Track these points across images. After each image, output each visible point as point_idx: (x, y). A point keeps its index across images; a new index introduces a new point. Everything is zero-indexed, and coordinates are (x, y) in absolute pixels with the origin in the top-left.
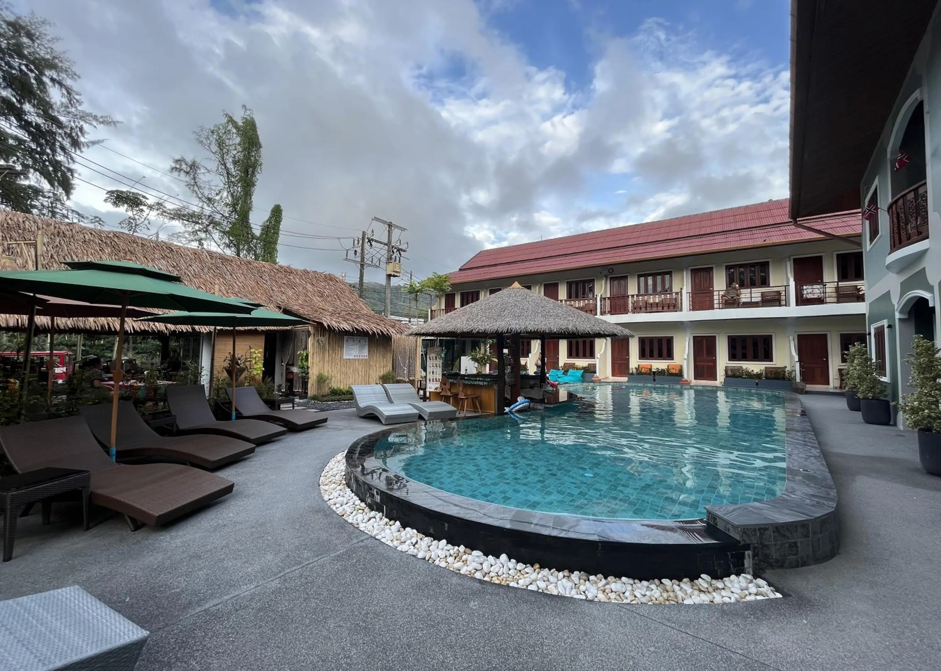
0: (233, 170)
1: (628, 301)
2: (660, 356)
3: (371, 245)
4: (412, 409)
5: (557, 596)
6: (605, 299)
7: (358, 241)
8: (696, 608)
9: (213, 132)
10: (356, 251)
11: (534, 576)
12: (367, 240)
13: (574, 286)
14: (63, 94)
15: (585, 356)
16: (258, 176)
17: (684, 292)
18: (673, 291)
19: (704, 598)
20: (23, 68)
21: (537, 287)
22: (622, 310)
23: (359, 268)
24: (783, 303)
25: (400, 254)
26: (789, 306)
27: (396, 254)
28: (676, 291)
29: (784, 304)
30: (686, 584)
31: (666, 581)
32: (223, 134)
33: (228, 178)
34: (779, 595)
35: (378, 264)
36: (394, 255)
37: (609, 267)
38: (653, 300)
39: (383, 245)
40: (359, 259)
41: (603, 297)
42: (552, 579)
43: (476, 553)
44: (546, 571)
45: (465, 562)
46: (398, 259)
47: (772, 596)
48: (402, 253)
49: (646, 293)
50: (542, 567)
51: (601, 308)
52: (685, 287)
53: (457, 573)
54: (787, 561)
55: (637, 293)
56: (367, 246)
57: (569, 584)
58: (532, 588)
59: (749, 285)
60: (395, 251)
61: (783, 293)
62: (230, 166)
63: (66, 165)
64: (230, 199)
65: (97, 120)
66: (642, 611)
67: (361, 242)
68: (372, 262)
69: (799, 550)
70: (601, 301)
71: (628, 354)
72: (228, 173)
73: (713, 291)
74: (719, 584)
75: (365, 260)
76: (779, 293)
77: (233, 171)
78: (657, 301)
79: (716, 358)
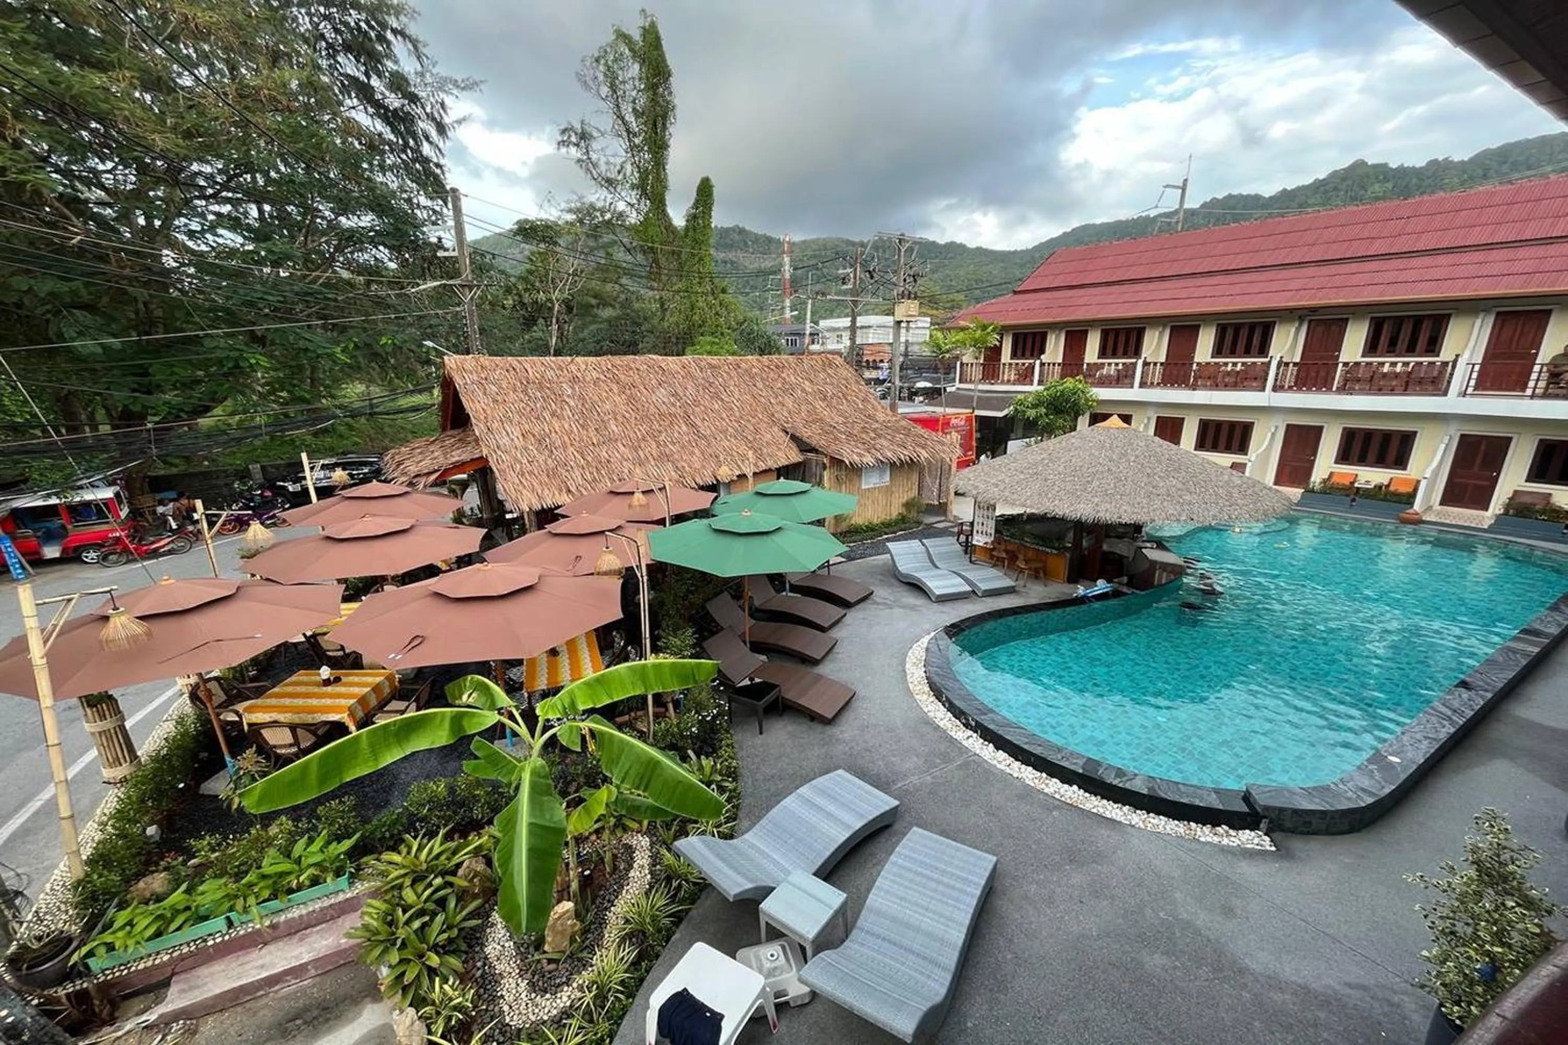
0: (634, 124)
1: (1334, 371)
2: (1381, 462)
4: (961, 585)
5: (1110, 819)
6: (1287, 364)
8: (1207, 844)
9: (597, 60)
11: (1096, 803)
13: (1230, 332)
14: (409, 50)
15: (1228, 449)
16: (671, 129)
17: (1464, 361)
19: (1216, 839)
20: (363, 24)
21: (1157, 334)
22: (1318, 386)
30: (1207, 829)
31: (1193, 825)
32: (613, 61)
33: (630, 140)
34: (1273, 849)
41: (1284, 360)
42: (1109, 808)
43: (1055, 780)
44: (1105, 802)
45: (1047, 785)
47: (1268, 848)
50: (1103, 798)
51: (1276, 380)
52: (1467, 353)
53: (1041, 792)
54: (1293, 830)
57: (1120, 813)
58: (1095, 811)
62: (629, 117)
63: (435, 160)
64: (637, 175)
65: (458, 87)
66: (1168, 838)
70: (1278, 368)
71: (1315, 453)
72: (628, 131)
74: (1232, 832)
77: (634, 126)
79: (1498, 475)
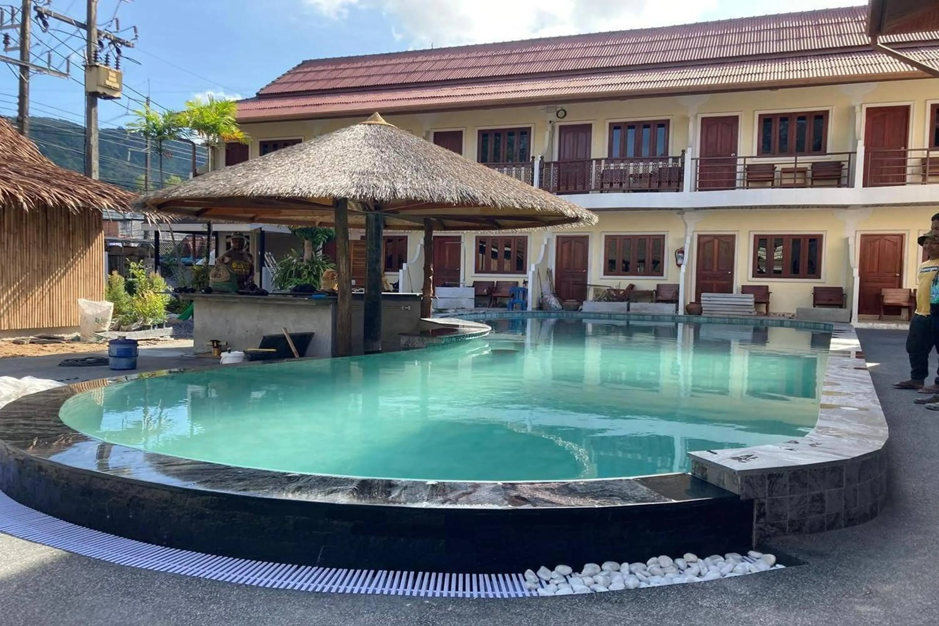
1: (590, 169)
3: (45, 24)
6: (548, 164)
7: (13, 15)
8: (663, 591)
10: (7, 37)
12: (34, 14)
13: (491, 141)
17: (688, 157)
18: (670, 155)
22: (579, 187)
23: (18, 73)
24: (844, 181)
25: (119, 51)
26: (853, 187)
27: (109, 50)
28: (675, 155)
29: (846, 183)
35: (63, 70)
36: (105, 52)
37: (560, 107)
38: (634, 170)
39: (75, 28)
40: (16, 55)
41: (545, 160)
46: (113, 61)
48: (123, 49)
49: (623, 158)
51: (541, 182)
52: (689, 150)
54: (807, 523)
55: (606, 156)
56: (34, 26)
59: (794, 151)
60: (106, 42)
61: (846, 166)
67: (19, 16)
68: (49, 63)
69: (826, 505)
71: (585, 266)
73: (735, 160)
75: (32, 58)
76: (839, 165)
78: (641, 172)
79: (732, 272)
